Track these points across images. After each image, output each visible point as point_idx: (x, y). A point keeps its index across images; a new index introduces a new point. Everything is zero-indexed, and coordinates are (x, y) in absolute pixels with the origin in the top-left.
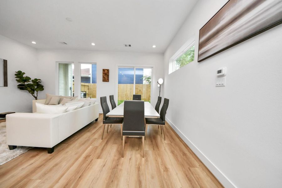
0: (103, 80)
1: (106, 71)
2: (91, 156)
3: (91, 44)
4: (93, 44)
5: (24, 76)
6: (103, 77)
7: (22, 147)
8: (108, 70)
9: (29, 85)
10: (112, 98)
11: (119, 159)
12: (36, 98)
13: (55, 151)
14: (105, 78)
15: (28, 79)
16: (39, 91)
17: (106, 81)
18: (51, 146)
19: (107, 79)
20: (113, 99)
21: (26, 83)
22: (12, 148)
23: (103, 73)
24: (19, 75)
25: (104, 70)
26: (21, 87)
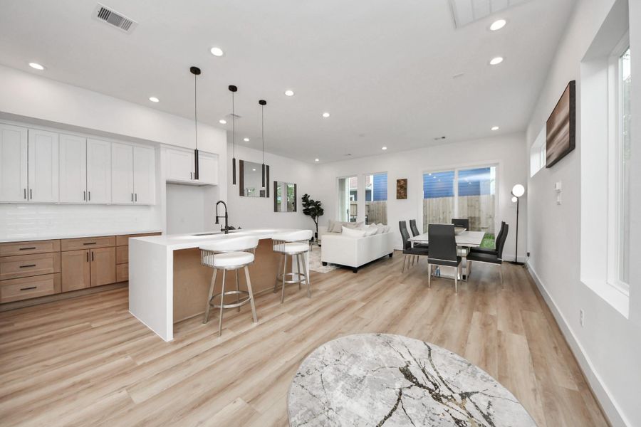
0: (397, 196)
1: (402, 183)
3: (382, 149)
5: (309, 199)
6: (398, 192)
7: (332, 264)
8: (405, 181)
9: (312, 210)
10: (413, 223)
13: (359, 272)
14: (400, 193)
15: (311, 202)
16: (320, 217)
17: (403, 198)
18: (356, 265)
19: (404, 195)
20: (415, 225)
21: (310, 207)
22: (325, 264)
23: (398, 186)
24: (305, 198)
25: (398, 181)
26: (306, 212)
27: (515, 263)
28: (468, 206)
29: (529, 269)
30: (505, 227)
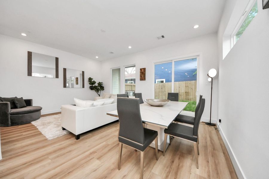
0: (140, 79)
2: (96, 154)
3: (128, 48)
4: (130, 47)
5: (93, 80)
6: (141, 76)
8: (144, 69)
9: (95, 87)
11: (113, 170)
12: (99, 95)
15: (94, 83)
16: (101, 91)
17: (143, 80)
19: (144, 78)
21: (94, 85)
23: (140, 73)
24: (90, 79)
25: (141, 69)
26: (92, 88)
27: (210, 124)
28: (185, 86)
29: (220, 132)
30: (202, 101)
